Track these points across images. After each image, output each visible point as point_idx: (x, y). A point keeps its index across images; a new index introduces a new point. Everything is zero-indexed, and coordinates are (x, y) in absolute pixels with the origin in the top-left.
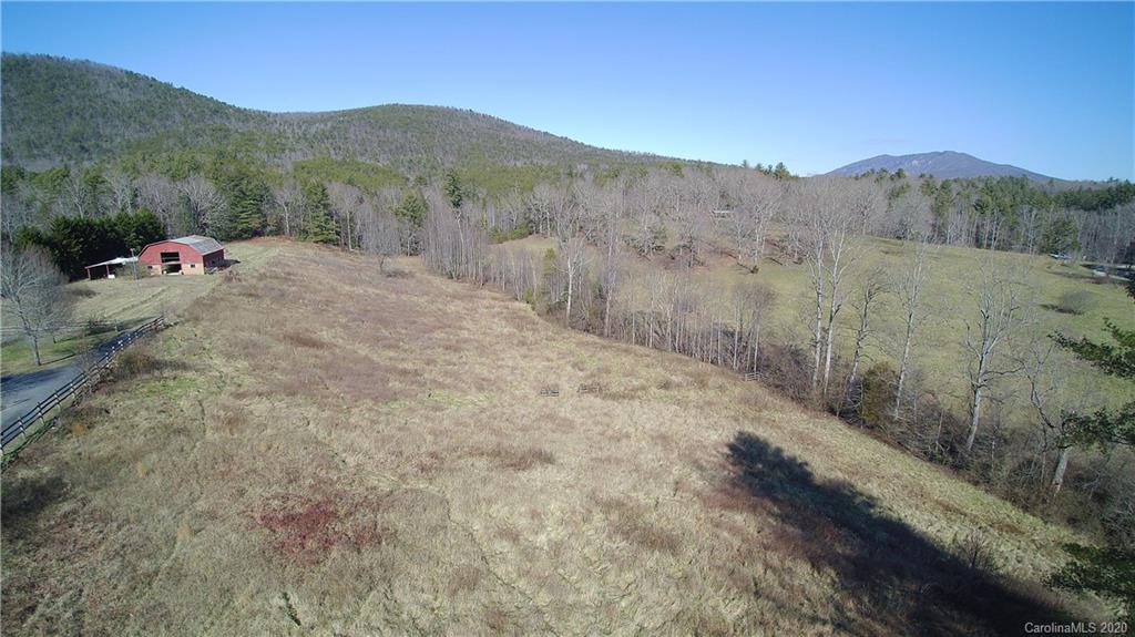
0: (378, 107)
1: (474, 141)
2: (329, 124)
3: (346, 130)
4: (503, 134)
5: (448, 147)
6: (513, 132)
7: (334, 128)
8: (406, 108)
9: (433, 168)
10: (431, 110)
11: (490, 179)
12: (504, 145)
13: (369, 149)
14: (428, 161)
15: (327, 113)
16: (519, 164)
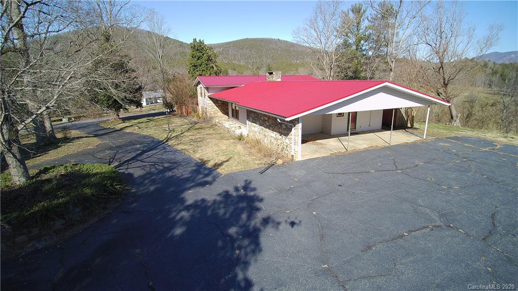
0: (240, 40)
1: (279, 52)
2: (222, 49)
3: (228, 51)
4: (292, 49)
5: (268, 56)
6: (297, 48)
7: (223, 50)
8: (251, 40)
9: (262, 64)
10: (262, 40)
11: (285, 68)
12: (292, 54)
13: (237, 58)
14: (260, 62)
15: (220, 44)
16: (298, 62)
